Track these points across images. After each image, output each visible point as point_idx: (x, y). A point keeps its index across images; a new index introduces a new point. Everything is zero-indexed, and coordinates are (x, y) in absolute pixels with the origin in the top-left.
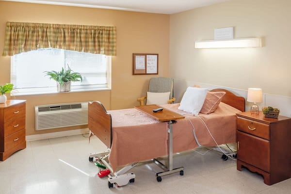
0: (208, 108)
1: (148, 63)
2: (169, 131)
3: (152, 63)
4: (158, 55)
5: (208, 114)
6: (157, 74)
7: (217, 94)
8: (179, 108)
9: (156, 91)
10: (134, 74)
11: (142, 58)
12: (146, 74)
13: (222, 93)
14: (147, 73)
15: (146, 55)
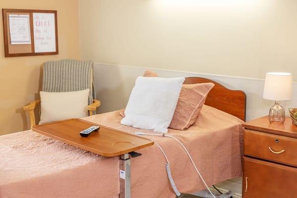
0: (184, 117)
1: (38, 31)
2: (123, 176)
3: (45, 31)
4: (55, 12)
5: (185, 129)
6: (56, 53)
7: (198, 88)
8: (123, 121)
9: (59, 90)
10: (7, 55)
11: (24, 19)
12: (33, 54)
13: (206, 86)
14: (36, 51)
15: (30, 12)
